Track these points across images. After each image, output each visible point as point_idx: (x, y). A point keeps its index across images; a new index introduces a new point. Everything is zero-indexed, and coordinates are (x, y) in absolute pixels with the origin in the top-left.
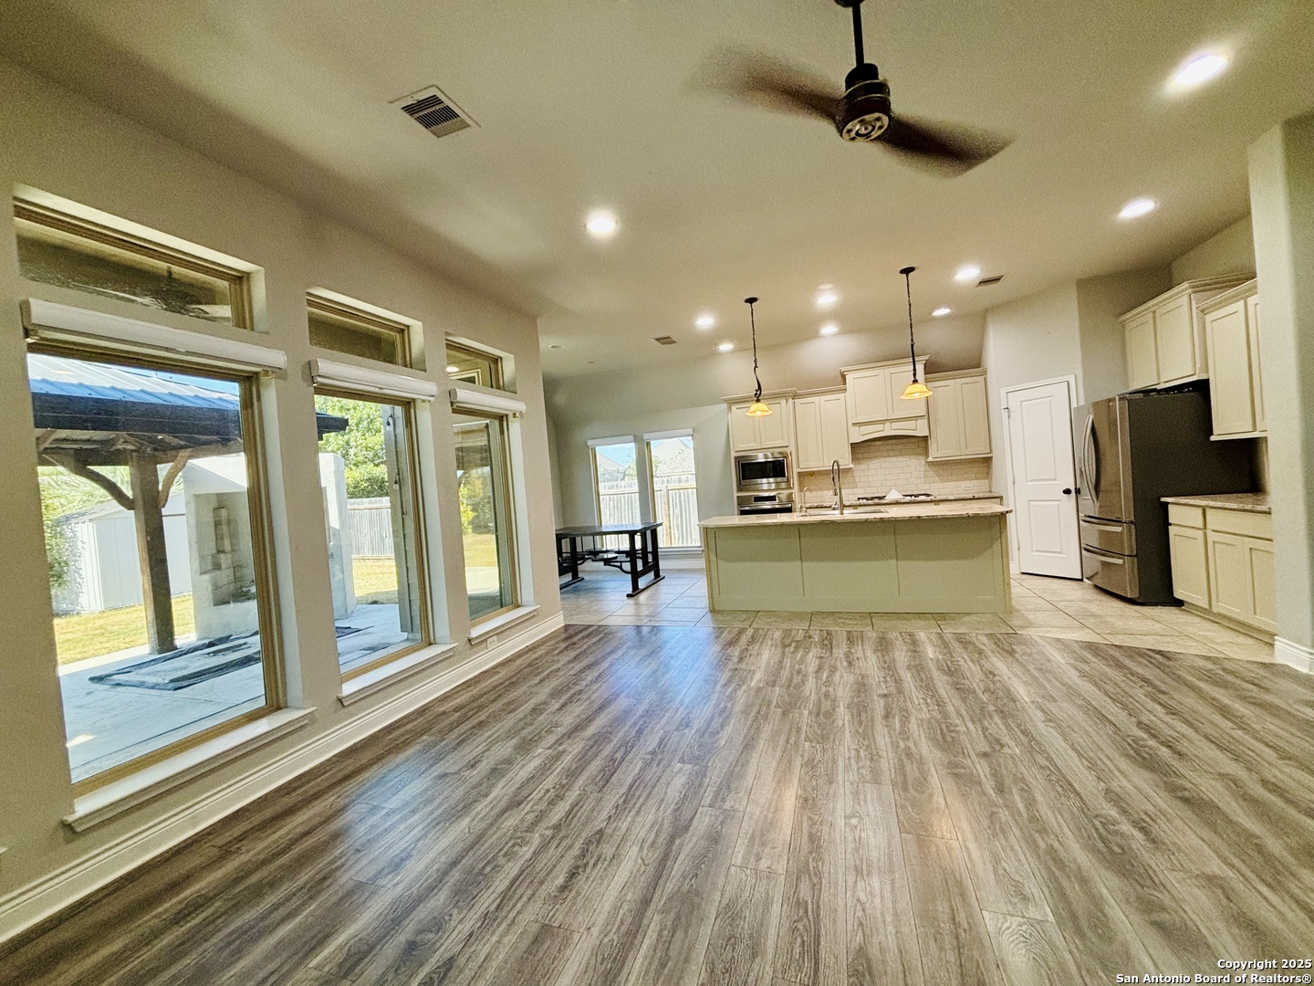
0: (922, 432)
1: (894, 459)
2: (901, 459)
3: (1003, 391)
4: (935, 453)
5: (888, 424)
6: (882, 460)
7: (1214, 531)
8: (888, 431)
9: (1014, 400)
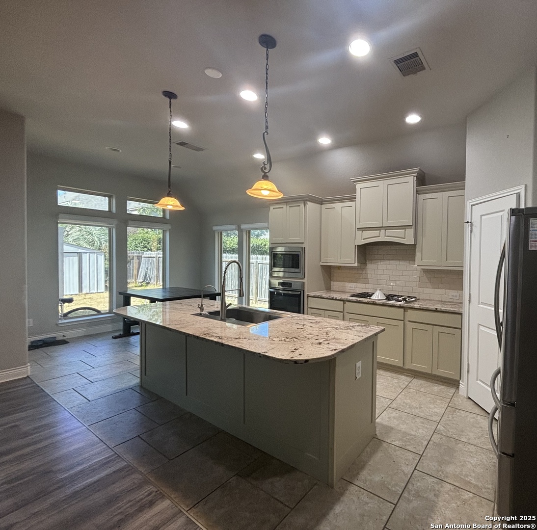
0: (409, 240)
1: (397, 262)
2: (402, 263)
3: (469, 204)
4: (419, 261)
5: (383, 231)
6: (388, 262)
8: (382, 237)
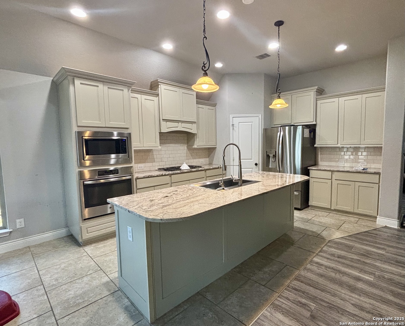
1: (174, 145)
3: (231, 116)
4: (198, 143)
5: (180, 124)
7: (335, 180)
8: (180, 128)
9: (236, 121)
